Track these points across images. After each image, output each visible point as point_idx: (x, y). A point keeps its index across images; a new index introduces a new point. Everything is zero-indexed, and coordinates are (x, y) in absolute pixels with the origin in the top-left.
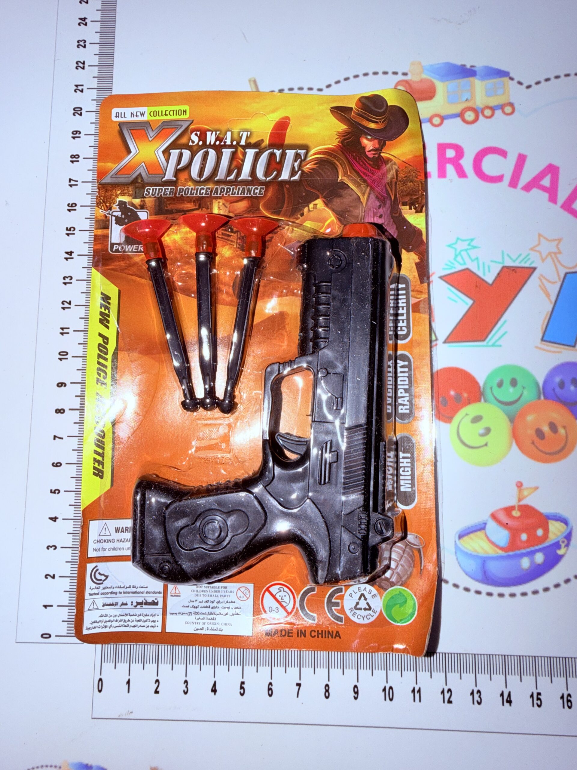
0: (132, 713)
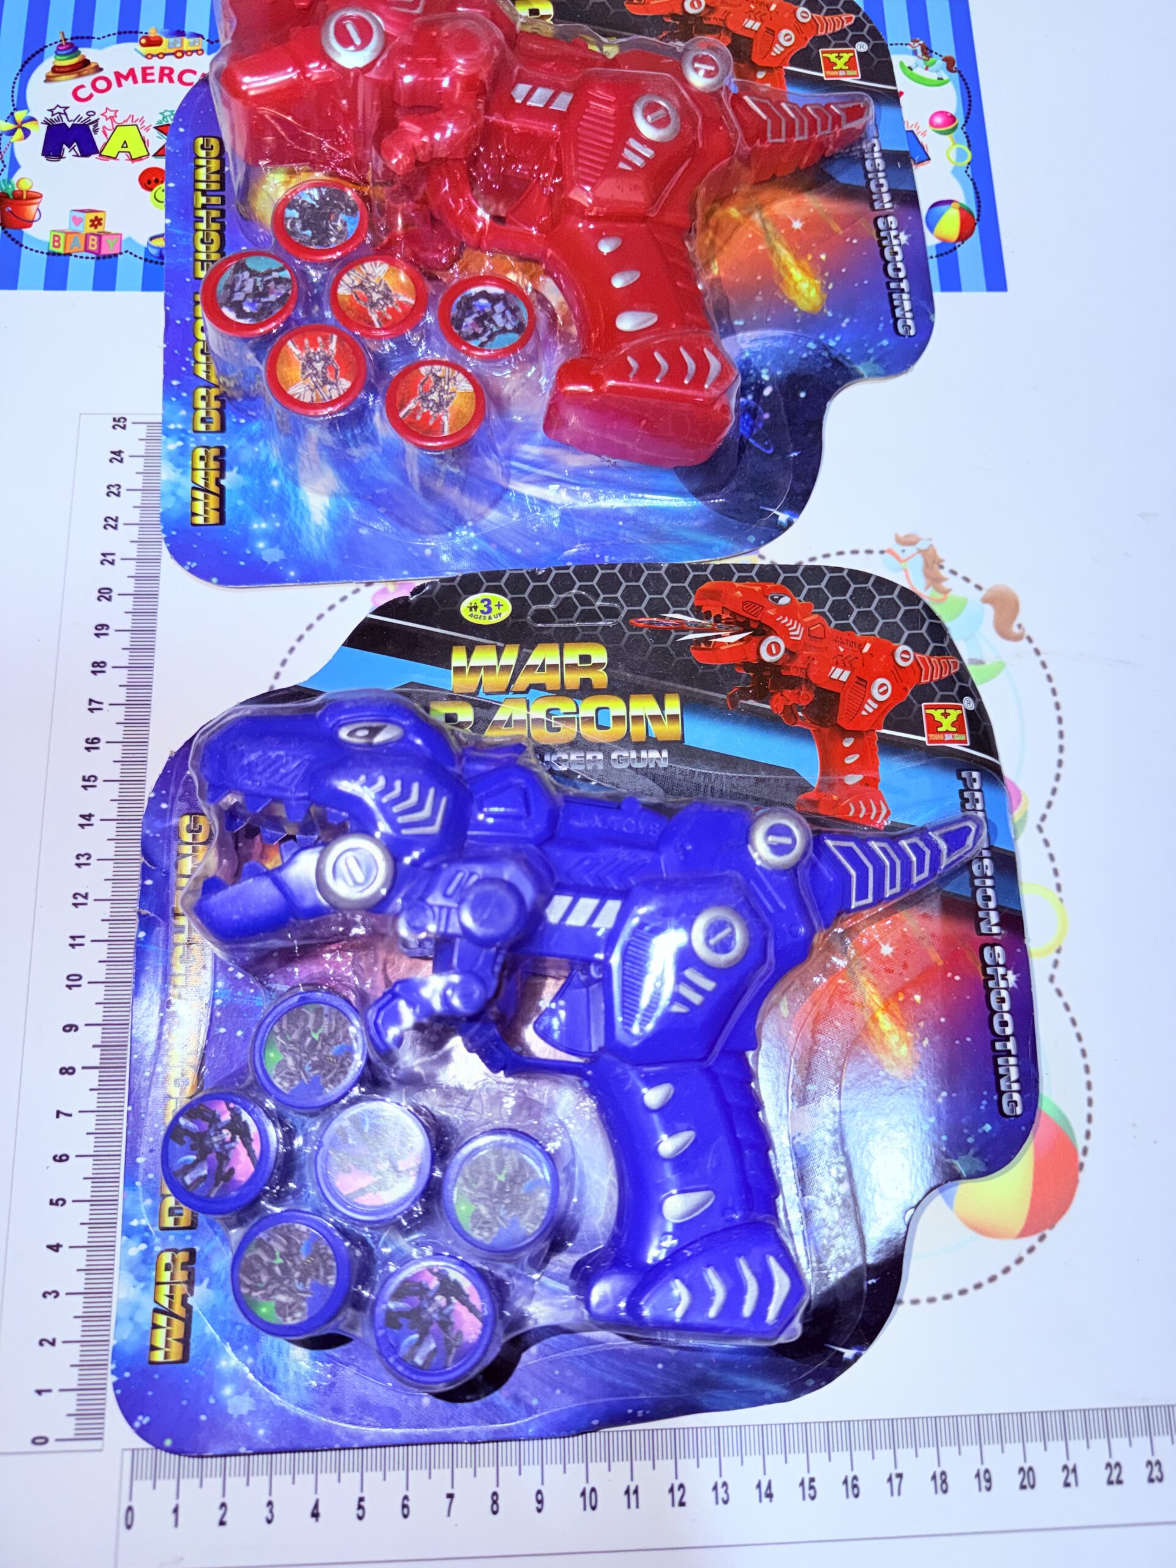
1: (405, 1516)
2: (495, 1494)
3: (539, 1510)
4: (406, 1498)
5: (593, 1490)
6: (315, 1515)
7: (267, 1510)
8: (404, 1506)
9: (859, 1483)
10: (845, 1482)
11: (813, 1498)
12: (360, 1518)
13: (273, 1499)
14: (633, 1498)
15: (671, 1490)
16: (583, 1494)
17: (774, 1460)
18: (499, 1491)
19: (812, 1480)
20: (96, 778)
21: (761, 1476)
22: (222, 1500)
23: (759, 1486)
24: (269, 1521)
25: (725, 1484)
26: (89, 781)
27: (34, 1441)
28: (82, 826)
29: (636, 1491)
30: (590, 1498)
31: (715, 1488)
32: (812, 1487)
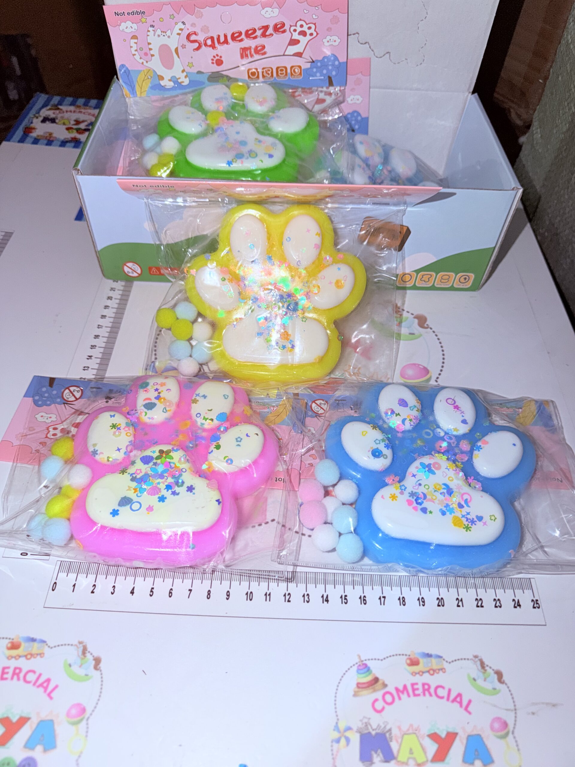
0: (73, 605)
1: (170, 597)
2: (209, 591)
3: (227, 599)
4: (171, 589)
5: (251, 593)
6: (132, 593)
7: (113, 589)
8: (170, 593)
9: (366, 599)
10: (360, 598)
11: (346, 603)
12: (151, 596)
13: (115, 585)
14: (268, 597)
15: (285, 595)
16: (247, 594)
17: (330, 587)
18: (211, 590)
19: (346, 596)
20: (96, 346)
21: (324, 593)
22: (94, 583)
23: (323, 596)
24: (112, 593)
25: (308, 595)
26: (93, 347)
27: (21, 554)
28: (88, 359)
29: (270, 595)
30: (250, 596)
31: (304, 596)
32: (345, 599)
